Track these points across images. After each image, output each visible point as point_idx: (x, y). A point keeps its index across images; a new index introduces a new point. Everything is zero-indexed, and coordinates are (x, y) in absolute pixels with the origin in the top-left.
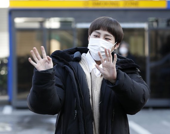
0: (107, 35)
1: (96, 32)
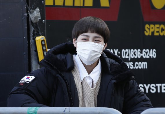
0: (96, 37)
1: (84, 35)
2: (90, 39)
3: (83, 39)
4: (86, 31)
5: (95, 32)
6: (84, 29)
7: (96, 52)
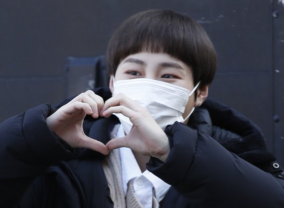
0: (165, 65)
1: (131, 61)
2: (149, 71)
3: (128, 72)
4: (136, 50)
5: (162, 49)
6: (131, 43)
7: (164, 107)
